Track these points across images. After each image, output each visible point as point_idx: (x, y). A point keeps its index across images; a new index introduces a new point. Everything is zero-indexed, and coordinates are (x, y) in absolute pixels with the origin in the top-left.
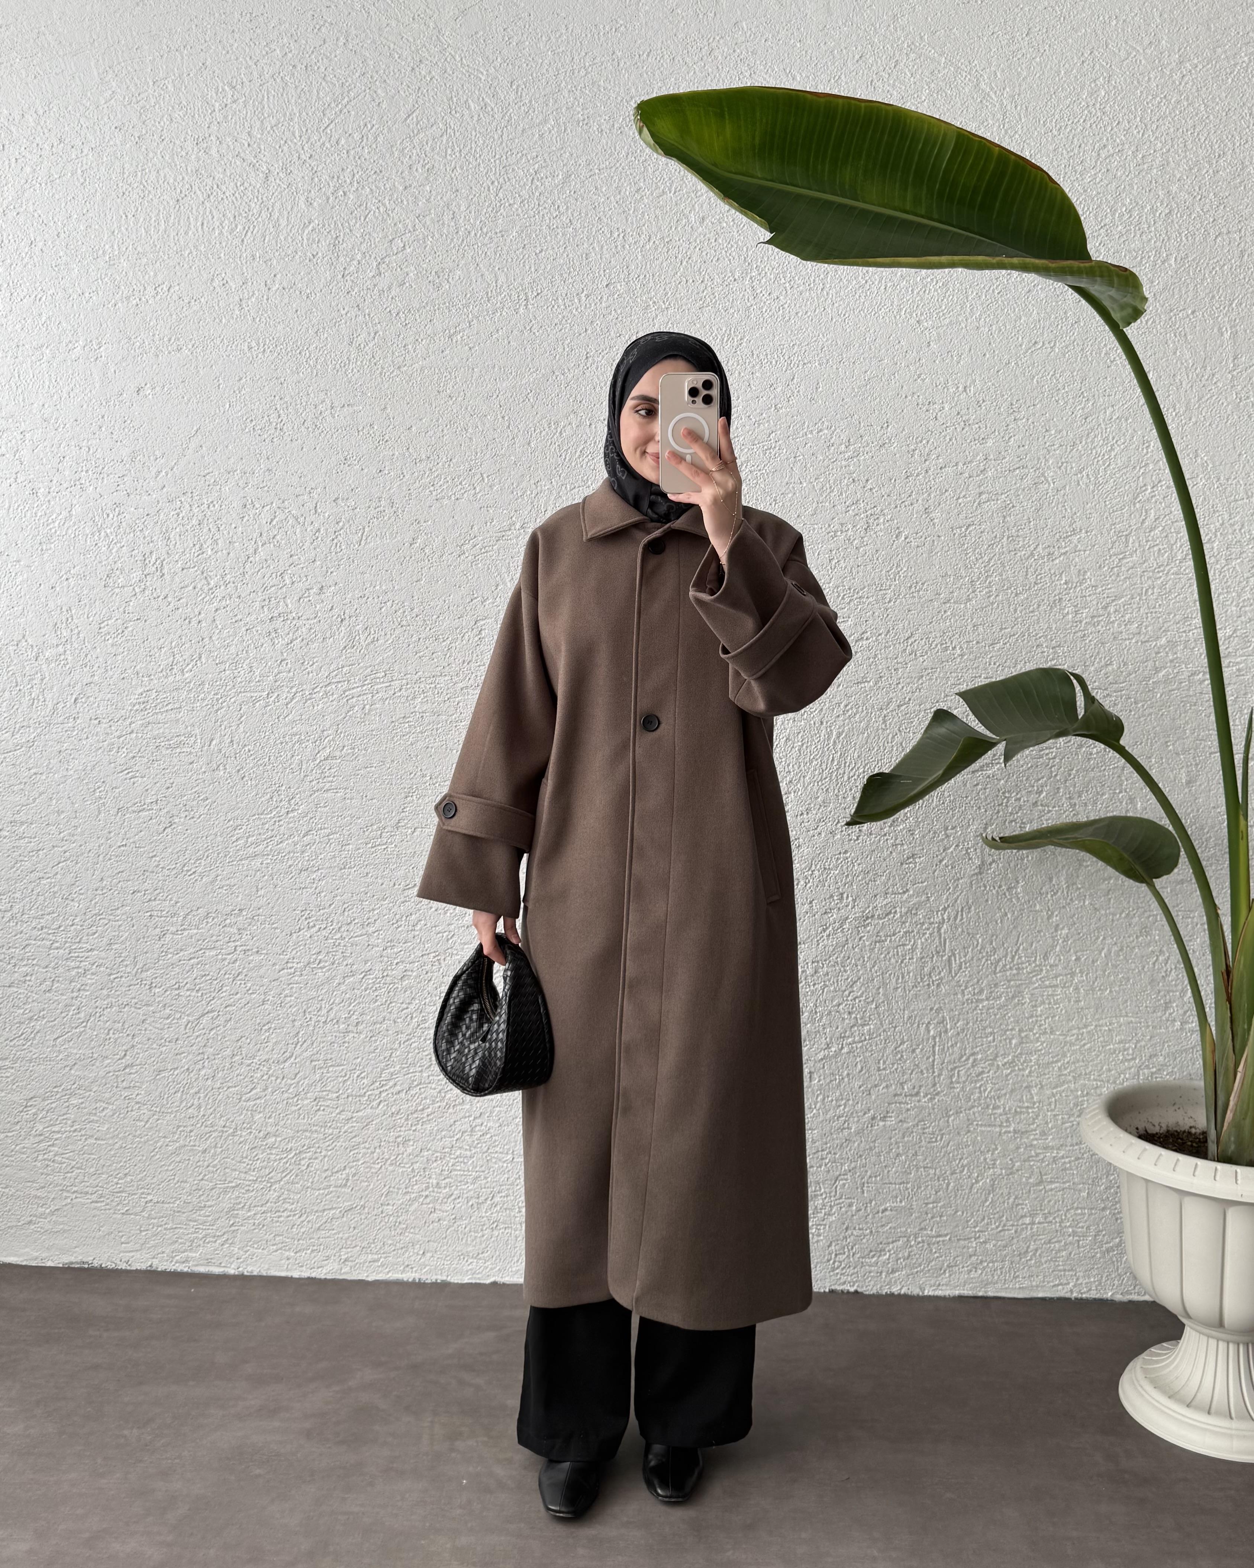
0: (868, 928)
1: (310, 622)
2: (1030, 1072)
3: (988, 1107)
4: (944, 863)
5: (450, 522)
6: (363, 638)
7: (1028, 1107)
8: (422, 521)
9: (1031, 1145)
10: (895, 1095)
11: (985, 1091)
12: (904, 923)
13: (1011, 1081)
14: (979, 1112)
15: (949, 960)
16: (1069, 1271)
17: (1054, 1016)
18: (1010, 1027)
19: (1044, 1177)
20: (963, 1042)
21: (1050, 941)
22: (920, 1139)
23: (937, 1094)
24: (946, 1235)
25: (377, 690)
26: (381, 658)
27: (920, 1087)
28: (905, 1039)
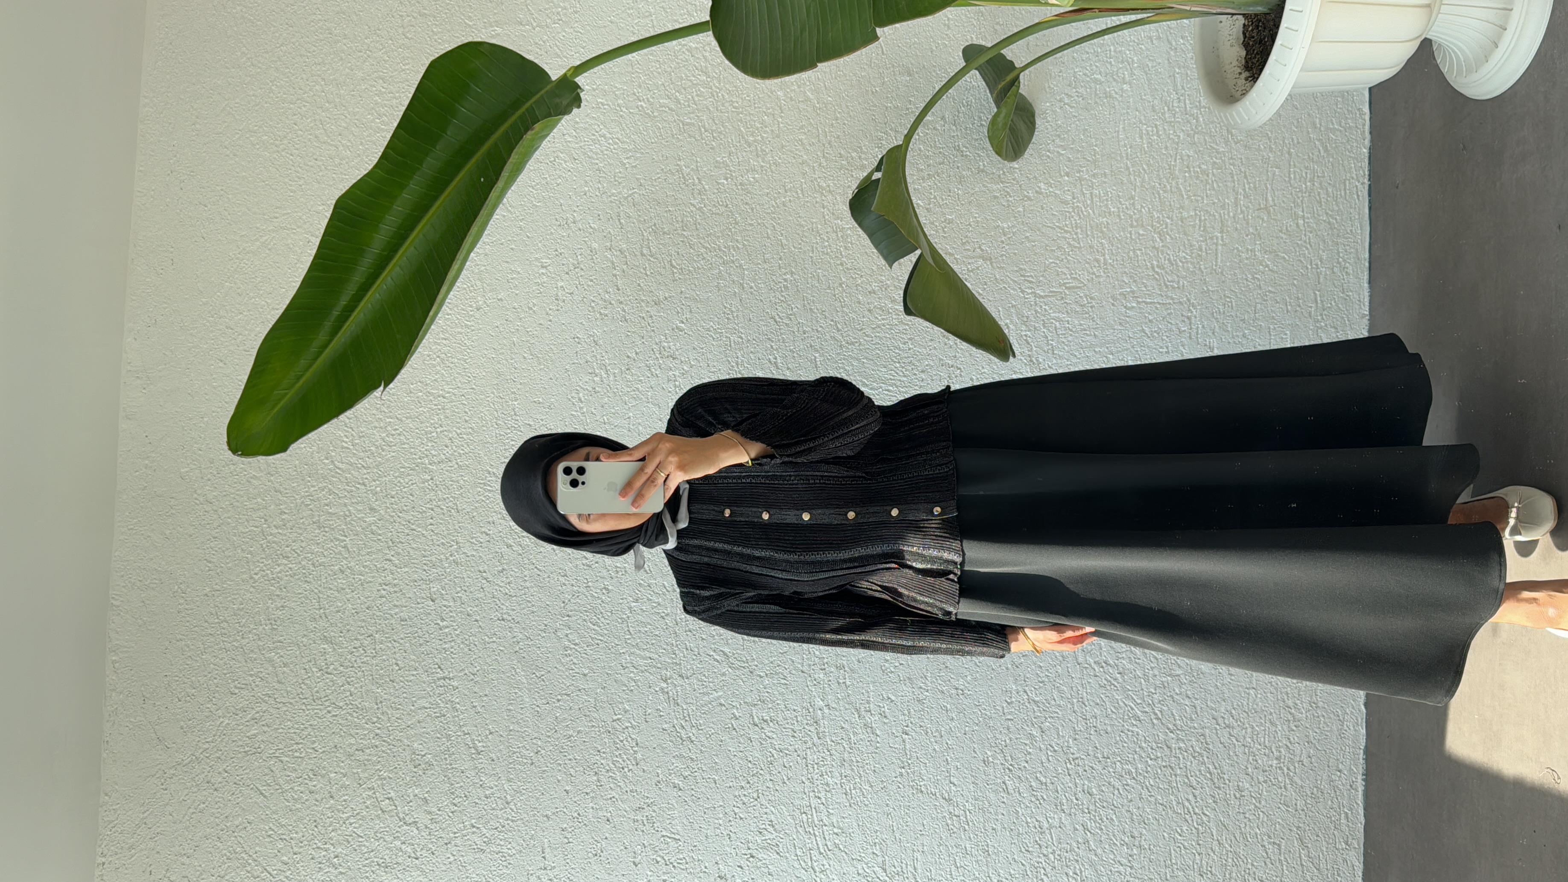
0: (1041, 360)
2: (1168, 218)
5: (659, 751)
6: (769, 836)
7: (1200, 220)
8: (658, 779)
9: (1234, 217)
10: (1190, 338)
11: (1186, 258)
12: (1037, 330)
13: (1176, 233)
14: (1204, 264)
15: (1069, 288)
16: (1345, 186)
17: (1119, 196)
18: (1128, 233)
19: (1262, 206)
20: (1142, 278)
21: (1051, 199)
22: (1228, 316)
23: (1189, 300)
24: (1315, 293)
25: (819, 821)
26: (788, 817)
27: (1182, 315)
28: (1139, 328)
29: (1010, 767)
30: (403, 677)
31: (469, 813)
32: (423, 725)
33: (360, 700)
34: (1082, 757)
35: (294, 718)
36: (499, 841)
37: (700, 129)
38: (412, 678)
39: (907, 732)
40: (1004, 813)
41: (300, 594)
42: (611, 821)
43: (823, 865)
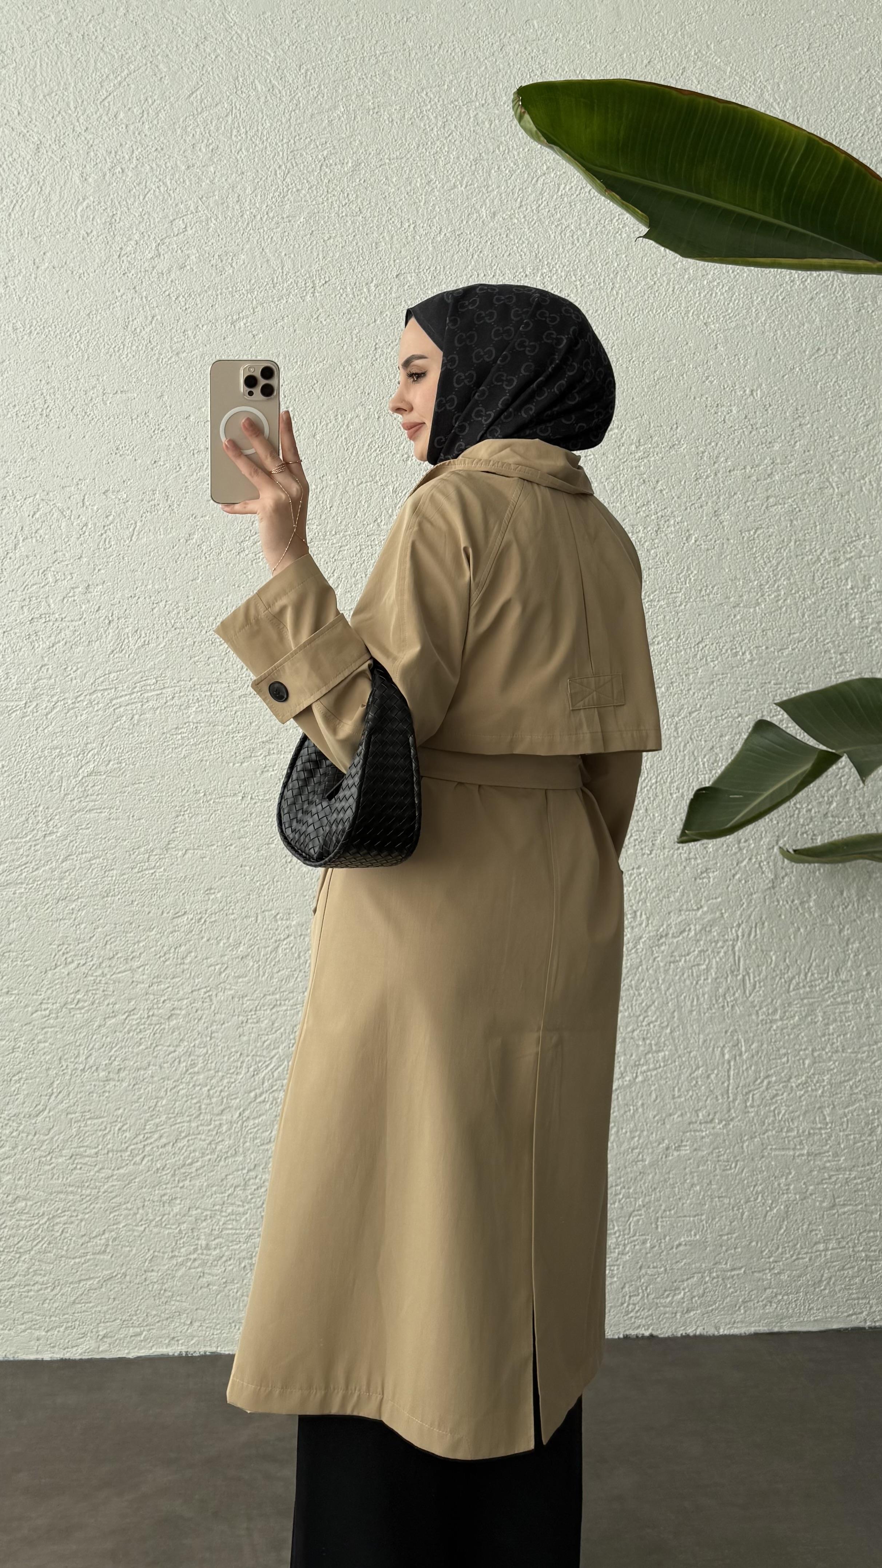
0: (663, 948)
1: (74, 623)
2: (822, 1093)
3: (782, 1131)
4: (737, 877)
6: (133, 641)
7: (821, 1128)
9: (825, 1168)
11: (779, 1114)
12: (698, 941)
13: (804, 1103)
14: (773, 1136)
15: (744, 980)
16: (862, 1299)
17: (846, 1034)
18: (803, 1047)
19: (837, 1200)
20: (757, 1064)
21: (842, 955)
22: (715, 1167)
23: (732, 1120)
24: (740, 1268)
25: (147, 698)
26: (152, 663)
27: (715, 1113)
28: (701, 1063)
29: (203, 921)
30: (315, 245)
34: (213, 1007)
35: (274, 130)
39: (245, 799)
40: (151, 915)
43: (98, 703)
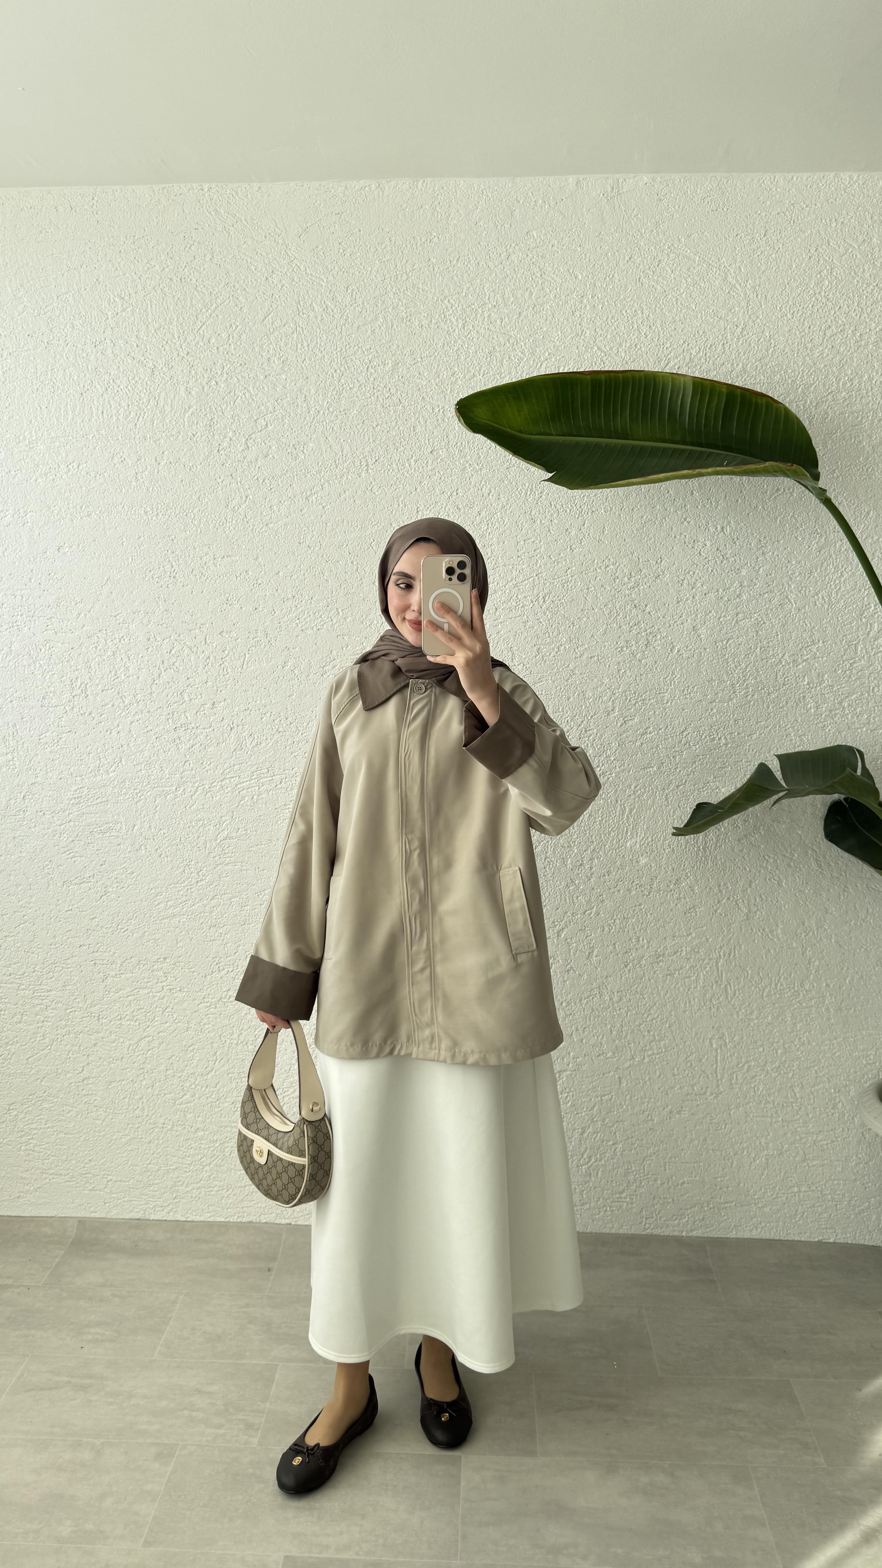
0: (661, 964)
1: (206, 730)
6: (249, 742)
15: (726, 988)
26: (264, 757)
30: (367, 431)
31: (258, 493)
32: (329, 450)
33: (346, 396)
35: (330, 342)
36: (236, 519)
37: (852, 659)
38: (367, 439)
41: (433, 341)
42: (256, 611)
